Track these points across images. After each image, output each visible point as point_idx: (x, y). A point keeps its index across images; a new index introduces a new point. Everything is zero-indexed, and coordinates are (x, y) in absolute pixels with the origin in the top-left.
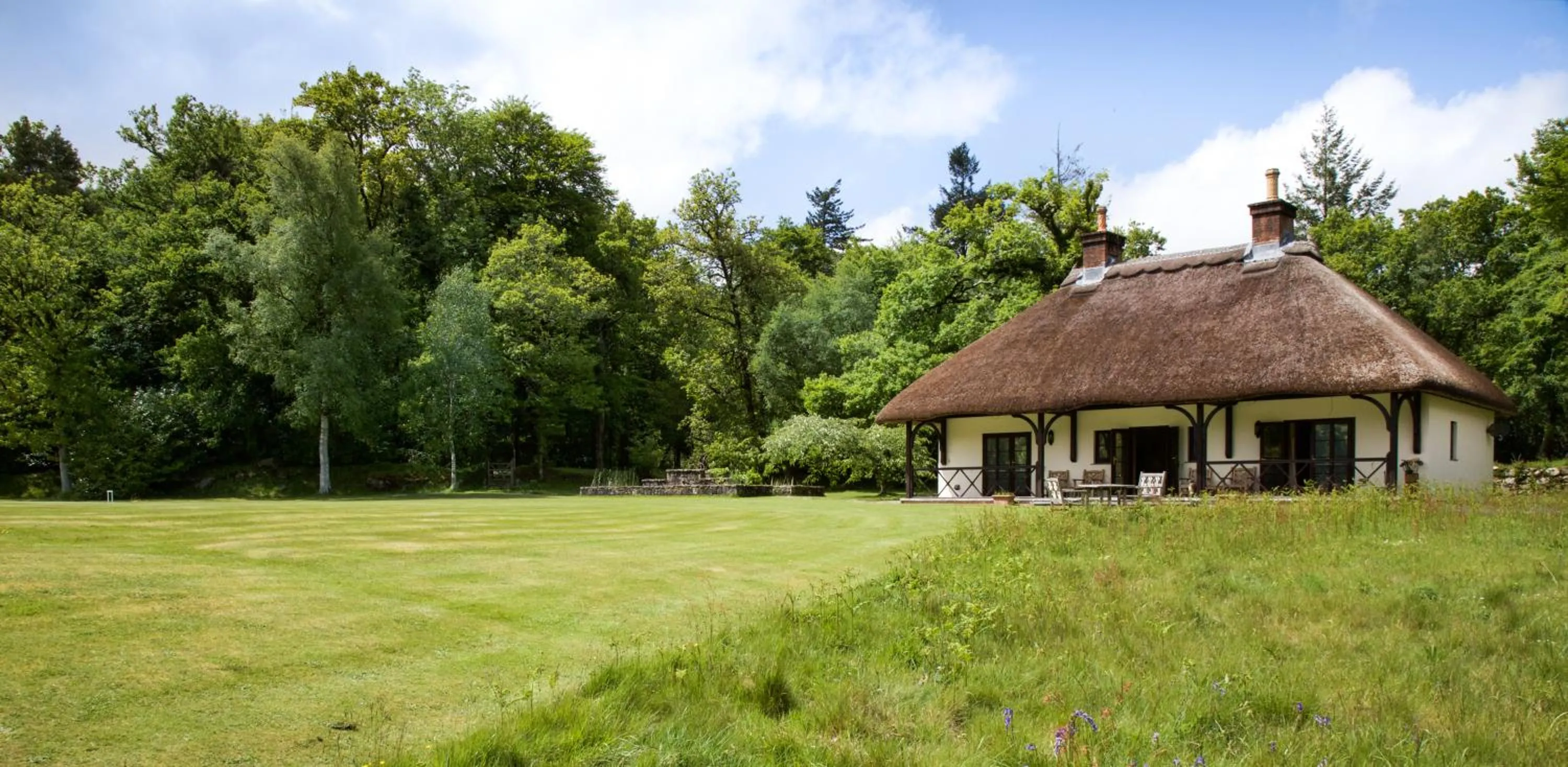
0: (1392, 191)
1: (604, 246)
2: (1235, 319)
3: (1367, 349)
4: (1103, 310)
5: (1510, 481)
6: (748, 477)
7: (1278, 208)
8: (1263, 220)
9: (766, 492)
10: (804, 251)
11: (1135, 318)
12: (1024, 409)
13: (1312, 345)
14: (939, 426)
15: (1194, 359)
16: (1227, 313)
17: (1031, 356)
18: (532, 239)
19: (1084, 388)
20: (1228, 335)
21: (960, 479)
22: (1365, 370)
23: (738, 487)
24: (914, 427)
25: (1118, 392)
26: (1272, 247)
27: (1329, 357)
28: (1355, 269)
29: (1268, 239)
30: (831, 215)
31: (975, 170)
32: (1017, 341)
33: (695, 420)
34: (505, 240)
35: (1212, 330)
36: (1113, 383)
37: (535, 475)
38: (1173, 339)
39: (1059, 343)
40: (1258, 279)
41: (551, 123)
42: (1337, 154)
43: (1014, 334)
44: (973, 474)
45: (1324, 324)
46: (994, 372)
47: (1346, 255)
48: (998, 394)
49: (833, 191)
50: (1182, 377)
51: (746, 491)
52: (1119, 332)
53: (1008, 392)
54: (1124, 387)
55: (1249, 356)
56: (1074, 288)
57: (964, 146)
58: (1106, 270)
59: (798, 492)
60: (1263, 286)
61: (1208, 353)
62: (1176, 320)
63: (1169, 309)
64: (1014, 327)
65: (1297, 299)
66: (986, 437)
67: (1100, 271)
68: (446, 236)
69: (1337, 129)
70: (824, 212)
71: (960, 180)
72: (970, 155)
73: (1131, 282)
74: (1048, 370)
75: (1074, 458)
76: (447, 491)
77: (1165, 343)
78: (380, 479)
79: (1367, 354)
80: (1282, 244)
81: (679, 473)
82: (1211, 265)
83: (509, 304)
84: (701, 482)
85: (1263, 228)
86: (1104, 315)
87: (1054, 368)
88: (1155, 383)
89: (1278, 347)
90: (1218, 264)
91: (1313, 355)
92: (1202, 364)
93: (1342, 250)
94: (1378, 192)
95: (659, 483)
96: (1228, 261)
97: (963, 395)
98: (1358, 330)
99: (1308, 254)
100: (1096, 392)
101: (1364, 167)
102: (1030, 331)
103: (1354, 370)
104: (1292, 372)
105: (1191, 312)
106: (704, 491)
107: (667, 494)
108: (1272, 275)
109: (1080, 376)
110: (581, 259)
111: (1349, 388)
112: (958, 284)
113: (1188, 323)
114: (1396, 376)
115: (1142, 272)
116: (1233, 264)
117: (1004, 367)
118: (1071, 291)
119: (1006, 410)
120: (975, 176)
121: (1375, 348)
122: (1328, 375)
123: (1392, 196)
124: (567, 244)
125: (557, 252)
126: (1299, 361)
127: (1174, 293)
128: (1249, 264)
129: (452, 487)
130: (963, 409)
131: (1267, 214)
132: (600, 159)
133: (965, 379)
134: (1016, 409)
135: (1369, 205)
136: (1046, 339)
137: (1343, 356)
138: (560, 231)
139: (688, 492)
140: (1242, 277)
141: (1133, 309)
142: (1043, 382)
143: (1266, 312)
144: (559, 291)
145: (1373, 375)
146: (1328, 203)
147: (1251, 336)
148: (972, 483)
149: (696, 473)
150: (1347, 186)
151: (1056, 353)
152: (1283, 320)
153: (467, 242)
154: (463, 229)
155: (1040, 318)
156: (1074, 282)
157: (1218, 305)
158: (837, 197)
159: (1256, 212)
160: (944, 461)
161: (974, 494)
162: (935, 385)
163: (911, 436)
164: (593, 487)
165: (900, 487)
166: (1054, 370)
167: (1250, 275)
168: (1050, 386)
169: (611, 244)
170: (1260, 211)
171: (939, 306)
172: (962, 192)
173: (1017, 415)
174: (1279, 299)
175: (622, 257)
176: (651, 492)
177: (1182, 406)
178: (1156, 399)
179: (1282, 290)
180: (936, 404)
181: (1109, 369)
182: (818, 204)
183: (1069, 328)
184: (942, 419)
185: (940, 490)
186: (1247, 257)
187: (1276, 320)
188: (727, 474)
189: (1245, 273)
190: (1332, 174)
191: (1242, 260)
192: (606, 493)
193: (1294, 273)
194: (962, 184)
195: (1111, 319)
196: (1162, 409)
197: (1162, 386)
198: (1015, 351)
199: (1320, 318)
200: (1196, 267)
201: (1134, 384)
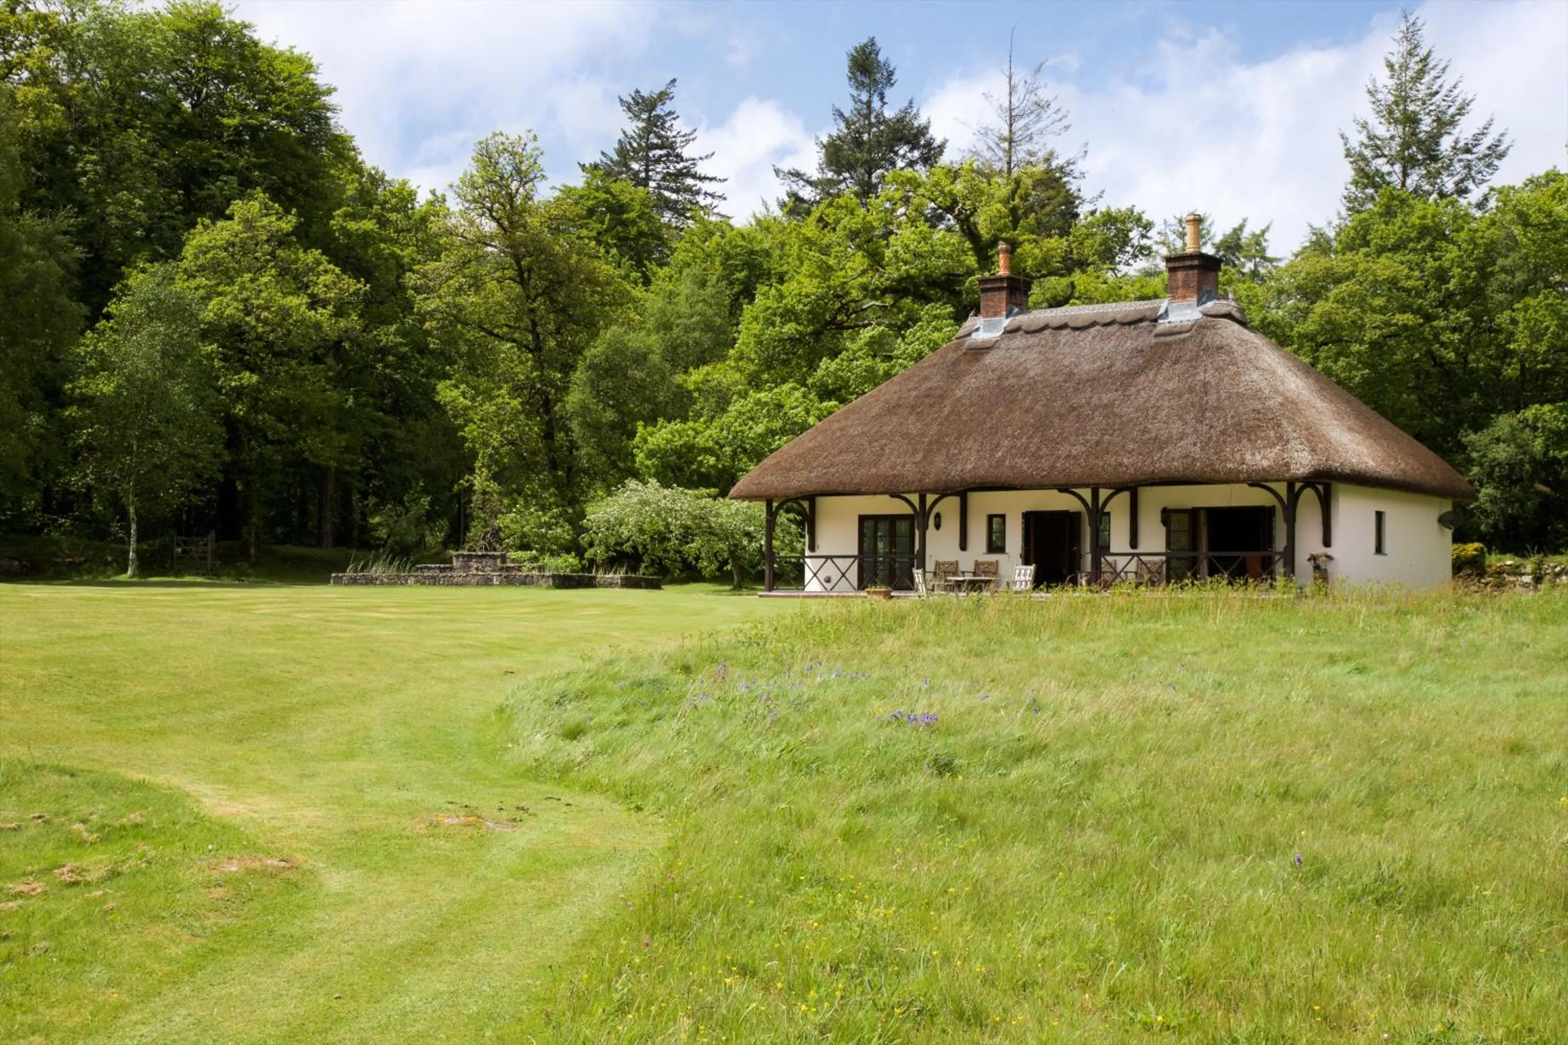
0: (1502, 148)
1: (343, 228)
2: (1139, 391)
3: (1263, 434)
4: (998, 373)
5: (1527, 579)
6: (566, 563)
7: (1196, 262)
8: (1180, 275)
9: (589, 583)
10: (624, 223)
11: (1033, 383)
12: (901, 489)
13: (1211, 427)
14: (806, 504)
15: (1088, 437)
16: (1130, 385)
17: (913, 426)
18: (248, 224)
19: (969, 467)
20: (1127, 410)
21: (829, 570)
22: (1258, 457)
23: (554, 577)
24: (775, 504)
25: (1004, 473)
26: (1189, 306)
27: (1224, 442)
28: (1408, 278)
29: (1184, 297)
30: (659, 137)
31: (889, 80)
32: (899, 406)
33: (480, 480)
34: (207, 221)
35: (1111, 405)
36: (1002, 461)
37: (245, 555)
38: (1070, 413)
39: (946, 411)
40: (1168, 345)
41: (256, 37)
42: (1422, 90)
43: (895, 397)
44: (843, 564)
45: (1227, 402)
46: (870, 443)
47: (1399, 257)
48: (874, 470)
49: (663, 96)
50: (1075, 457)
51: (564, 582)
52: (1013, 402)
53: (884, 468)
54: (1012, 468)
55: (1147, 436)
56: (969, 341)
57: (872, 42)
58: (1006, 322)
59: (629, 583)
60: (1172, 354)
61: (1104, 432)
62: (1076, 390)
63: (1071, 374)
64: (897, 388)
65: (1205, 371)
66: (862, 519)
67: (1000, 322)
68: (110, 209)
69: (1423, 52)
70: (647, 131)
71: (864, 97)
72: (881, 58)
73: (1033, 340)
74: (931, 443)
75: (963, 546)
76: (123, 577)
77: (1060, 416)
78: (12, 558)
79: (1263, 439)
80: (1200, 302)
81: (470, 557)
82: (1123, 324)
83: (220, 316)
84: (501, 569)
85: (1180, 283)
86: (999, 378)
87: (937, 441)
88: (1045, 463)
89: (1176, 427)
90: (1130, 323)
91: (1210, 439)
92: (1097, 444)
93: (1395, 249)
94: (1482, 149)
95: (442, 570)
96: (1141, 320)
97: (833, 470)
98: (1259, 413)
99: (1228, 316)
100: (982, 472)
101: (1461, 111)
102: (914, 393)
103: (1248, 457)
104: (1186, 457)
105: (1093, 381)
106: (509, 581)
107: (457, 584)
108: (1184, 340)
109: (966, 453)
110: (317, 253)
111: (1241, 476)
112: (843, 305)
113: (1088, 394)
114: (1287, 465)
115: (1046, 327)
116: (1145, 324)
117: (882, 437)
118: (966, 346)
119: (881, 489)
120: (888, 92)
121: (1272, 434)
122: (1222, 461)
123: (1501, 156)
124: (296, 231)
125: (282, 241)
126: (1195, 444)
127: (1078, 356)
128: (1163, 325)
129: (129, 572)
130: (833, 488)
131: (1184, 268)
132: (329, 92)
133: (836, 451)
134: (893, 488)
135: (1468, 167)
136: (931, 406)
137: (1239, 441)
138: (287, 212)
139: (487, 582)
140: (1154, 341)
141: (1032, 374)
142: (925, 457)
143: (1171, 386)
144: (293, 301)
145: (1265, 463)
146: (1409, 163)
147: (1151, 412)
148: (843, 575)
149: (494, 558)
150: (1435, 138)
151: (941, 424)
152: (1187, 396)
153: (143, 217)
154: (138, 202)
155: (926, 378)
156: (969, 335)
157: (1123, 374)
158: (668, 106)
159: (1172, 265)
160: (812, 548)
161: (847, 587)
162: (800, 456)
163: (772, 515)
164: (349, 573)
165: (759, 578)
166: (938, 443)
167: (1162, 339)
168: (931, 463)
169: (352, 225)
170: (1177, 264)
171: (817, 334)
172: (867, 117)
173: (895, 495)
174: (1187, 370)
175: (366, 246)
176: (434, 581)
177: (1075, 490)
178: (1046, 481)
179: (1190, 361)
180: (799, 480)
181: (997, 446)
182: (637, 117)
183: (959, 393)
184: (812, 498)
185: (806, 581)
186: (1161, 317)
187: (1180, 396)
188: (535, 559)
189: (1157, 335)
190: (1412, 120)
191: (1156, 320)
192: (370, 582)
193: (1208, 340)
194: (869, 103)
195: (1006, 384)
197: (1053, 467)
198: (895, 419)
199: (1224, 395)
200: (1106, 325)
201: (1023, 464)
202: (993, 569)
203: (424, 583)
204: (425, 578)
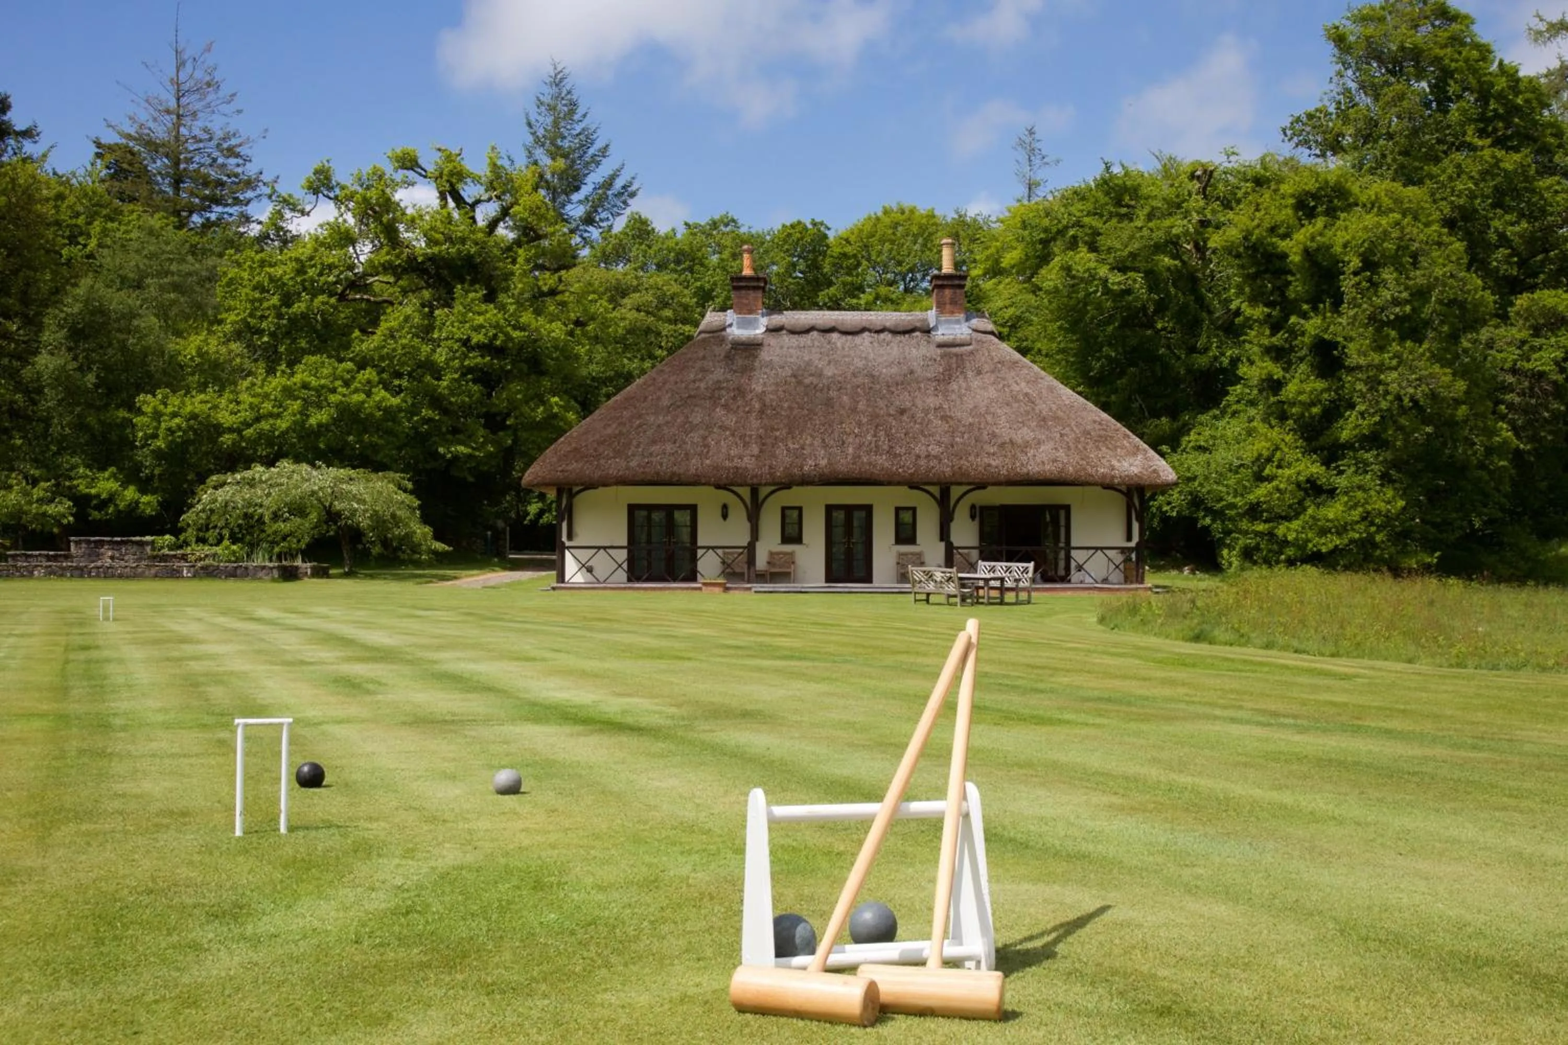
2: (960, 398)
8: (948, 292)
11: (838, 383)
16: (946, 391)
26: (958, 322)
27: (1085, 449)
29: (952, 313)
38: (901, 413)
58: (767, 321)
62: (891, 392)
66: (632, 508)
67: (761, 320)
73: (799, 339)
74: (760, 436)
80: (968, 319)
85: (947, 300)
86: (794, 376)
87: (768, 435)
89: (1027, 433)
90: (900, 332)
96: (915, 330)
99: (993, 333)
105: (903, 384)
107: (121, 576)
113: (908, 397)
115: (812, 329)
118: (729, 341)
126: (1056, 450)
128: (935, 336)
131: (951, 286)
140: (938, 351)
141: (828, 373)
143: (991, 394)
145: (1135, 470)
148: (620, 566)
156: (721, 328)
157: (930, 380)
159: (938, 283)
160: (570, 538)
166: (769, 438)
167: (947, 350)
173: (721, 487)
177: (926, 487)
184: (568, 489)
186: (932, 328)
189: (933, 346)
191: (928, 331)
195: (807, 381)
196: (904, 489)
199: (1054, 407)
200: (879, 332)
201: (882, 462)
202: (790, 559)
203: (62, 575)
204: (63, 569)
